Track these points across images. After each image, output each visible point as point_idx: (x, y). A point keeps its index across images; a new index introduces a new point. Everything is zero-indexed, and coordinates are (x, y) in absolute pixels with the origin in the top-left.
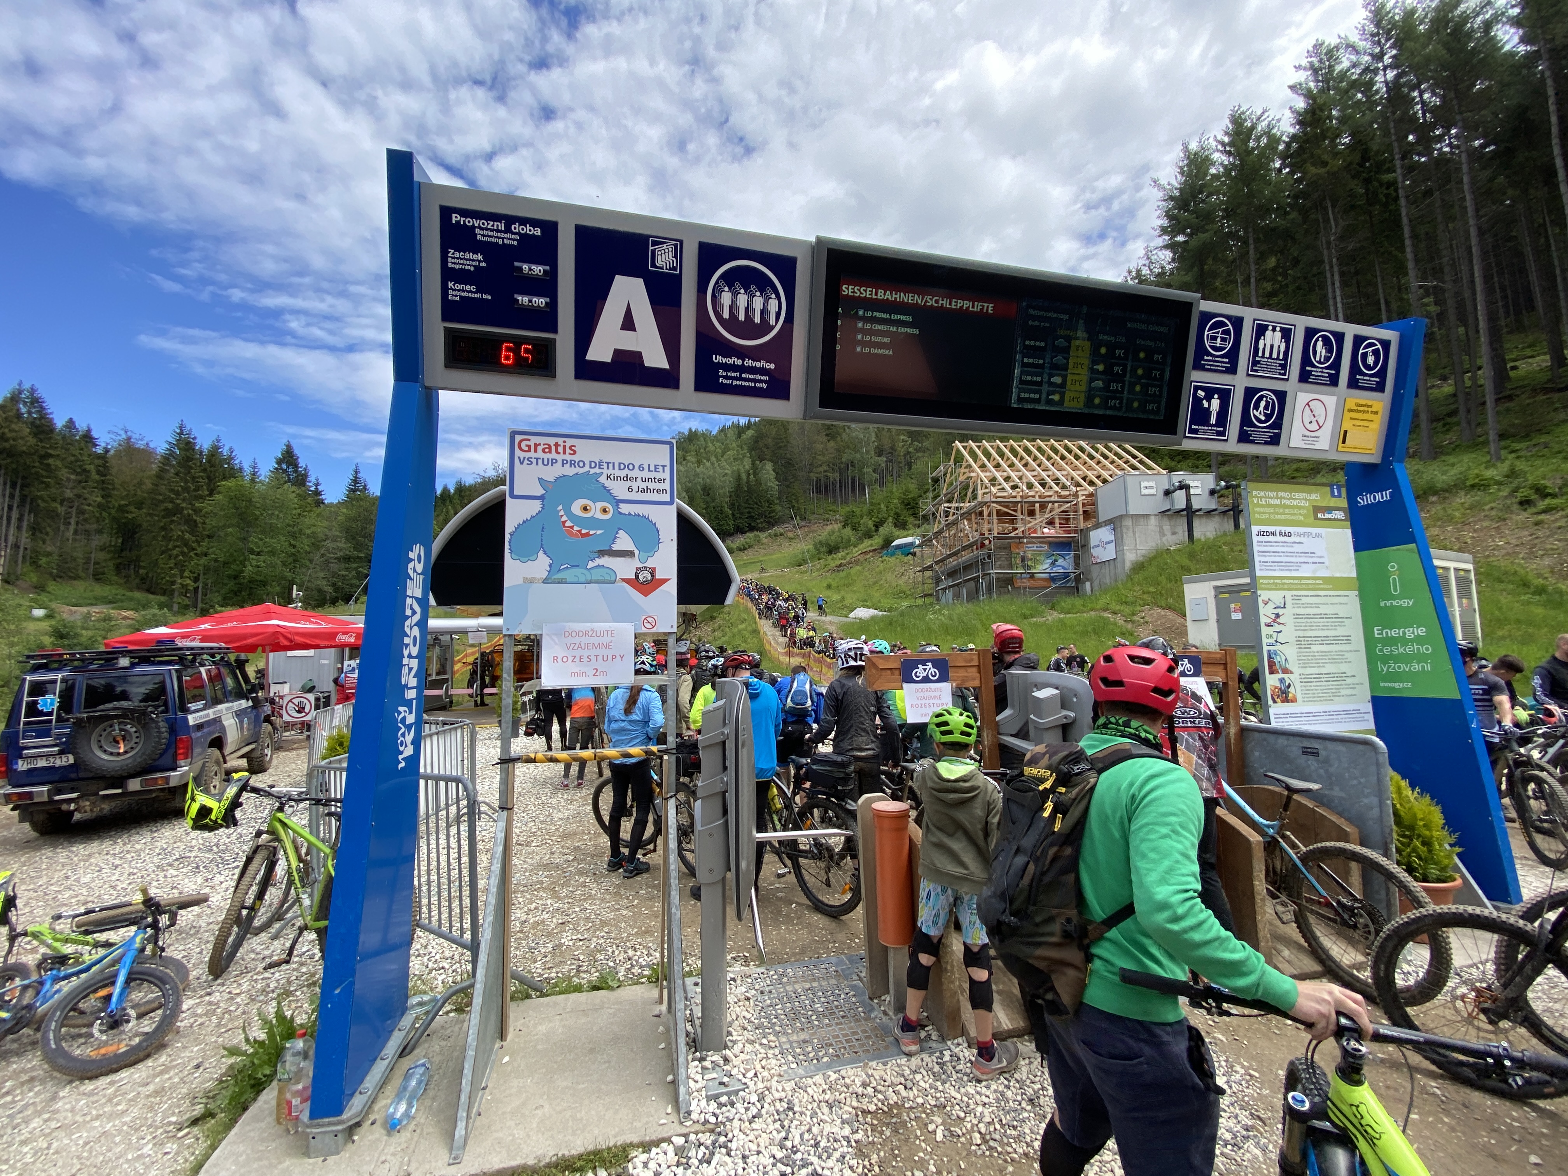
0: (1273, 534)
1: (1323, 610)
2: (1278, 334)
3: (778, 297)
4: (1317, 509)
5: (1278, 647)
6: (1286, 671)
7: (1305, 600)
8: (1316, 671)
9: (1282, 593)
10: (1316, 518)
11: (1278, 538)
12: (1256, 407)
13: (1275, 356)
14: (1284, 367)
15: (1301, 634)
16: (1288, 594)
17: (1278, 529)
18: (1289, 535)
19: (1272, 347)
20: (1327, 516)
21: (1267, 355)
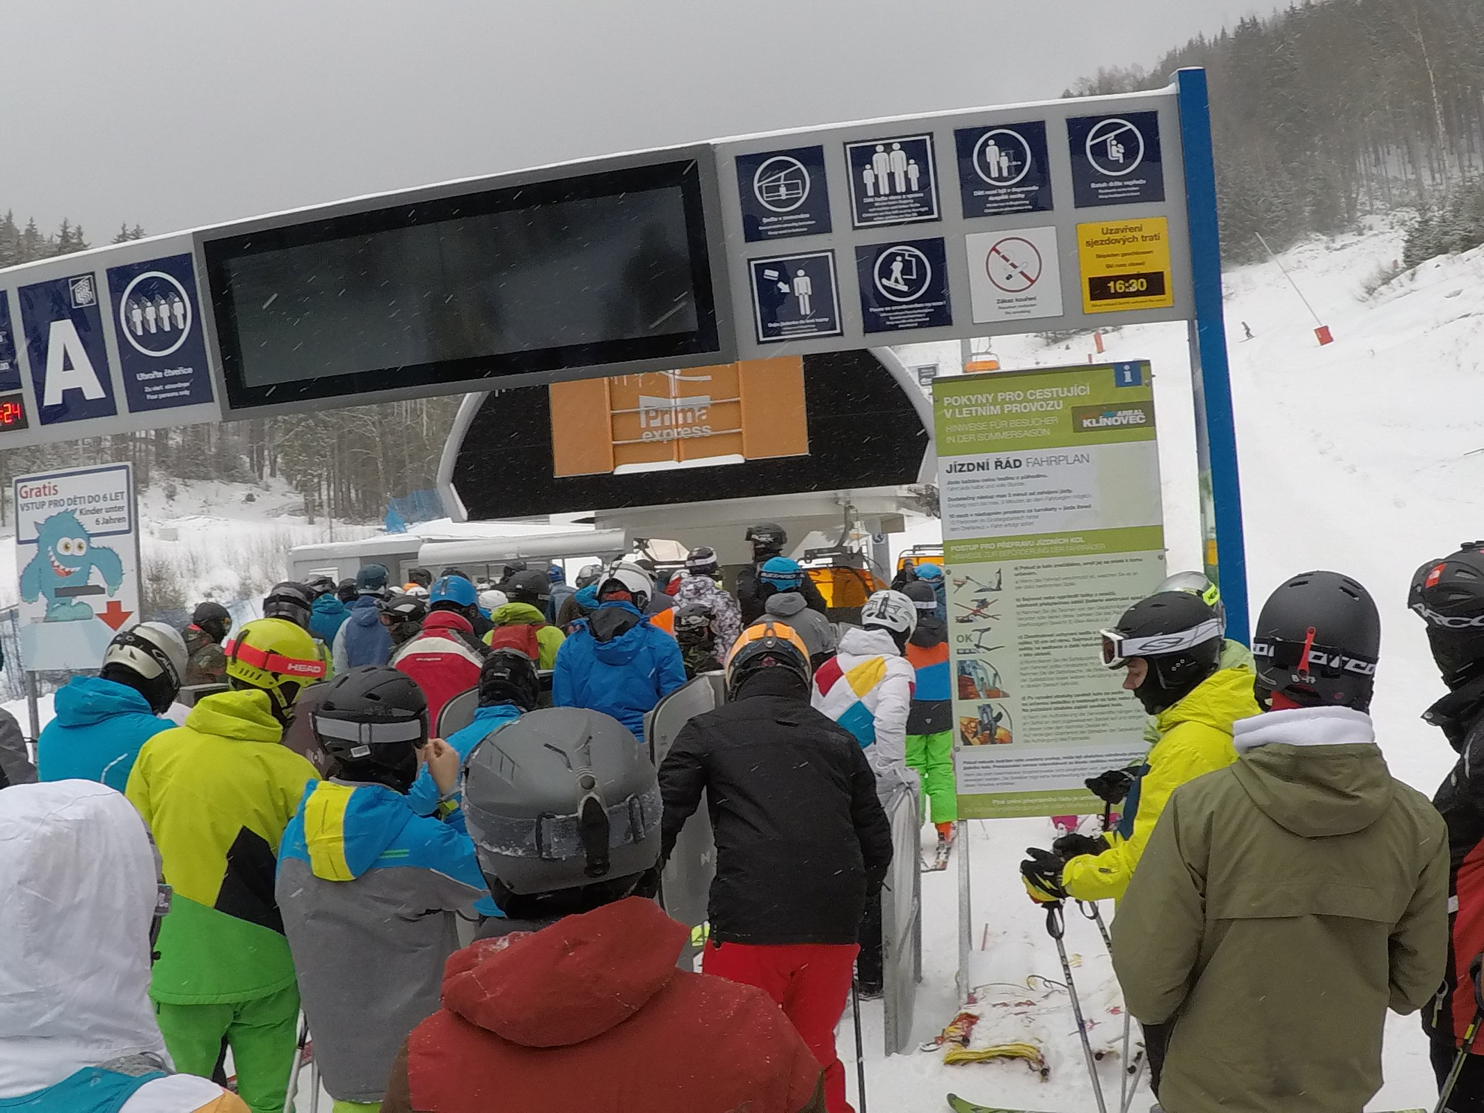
0: (982, 466)
1: (1081, 588)
2: (899, 156)
3: (182, 300)
4: (1079, 413)
5: (979, 656)
6: (994, 693)
7: (1042, 573)
8: (1060, 690)
9: (996, 565)
10: (1079, 428)
11: (992, 472)
12: (886, 272)
13: (901, 187)
14: (926, 202)
15: (1032, 631)
16: (1008, 567)
17: (992, 457)
18: (1017, 464)
19: (891, 176)
20: (1104, 421)
21: (884, 188)
